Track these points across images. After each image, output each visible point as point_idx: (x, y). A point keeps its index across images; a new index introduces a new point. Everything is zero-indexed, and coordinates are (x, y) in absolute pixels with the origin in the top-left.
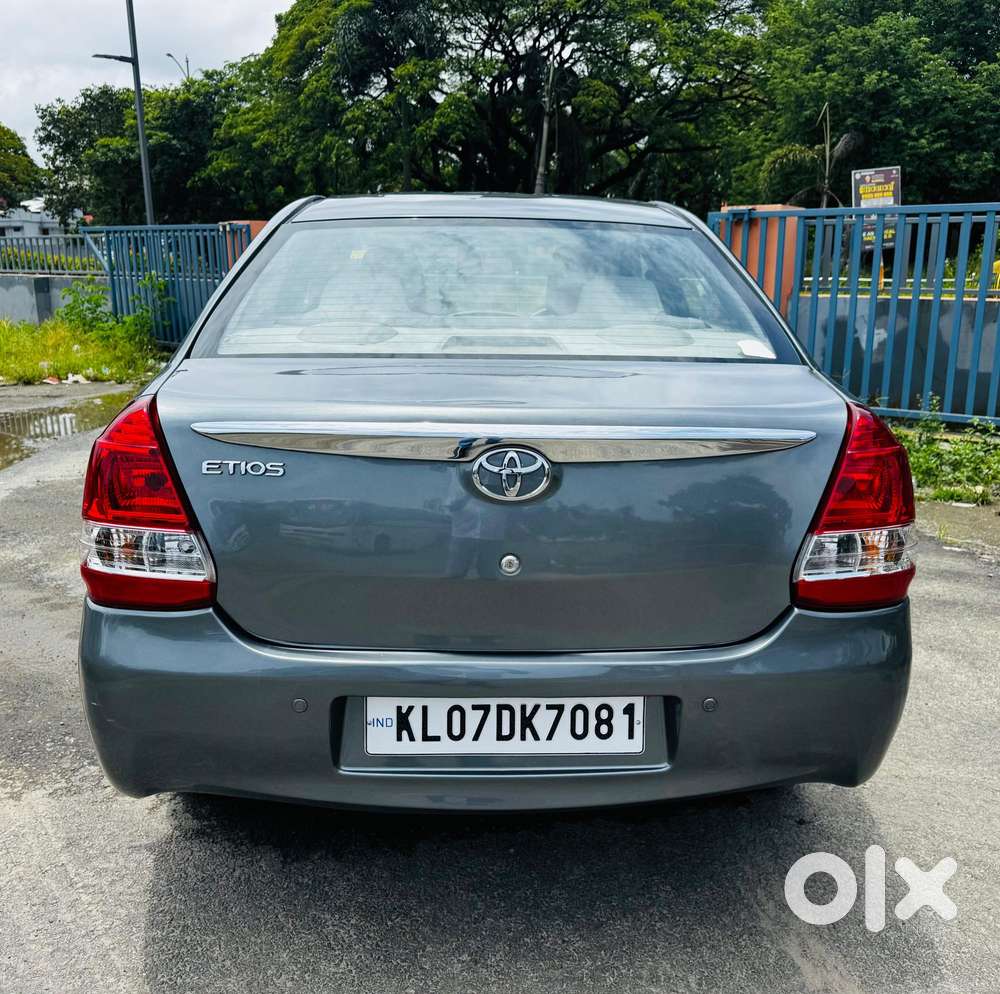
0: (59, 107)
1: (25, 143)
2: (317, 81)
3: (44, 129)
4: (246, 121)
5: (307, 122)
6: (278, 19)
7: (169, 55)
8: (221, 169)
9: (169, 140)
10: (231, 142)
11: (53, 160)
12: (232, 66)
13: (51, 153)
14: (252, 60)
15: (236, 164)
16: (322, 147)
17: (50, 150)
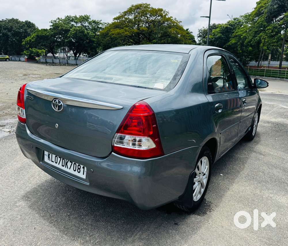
0: (203, 29)
1: (195, 37)
2: (261, 19)
3: (199, 34)
4: (241, 31)
5: (257, 30)
6: (257, 3)
7: (228, 15)
8: (232, 42)
9: (221, 36)
10: (236, 36)
11: (200, 41)
12: (241, 16)
13: (200, 40)
14: (247, 14)
15: (236, 41)
16: (259, 36)
17: (199, 39)
